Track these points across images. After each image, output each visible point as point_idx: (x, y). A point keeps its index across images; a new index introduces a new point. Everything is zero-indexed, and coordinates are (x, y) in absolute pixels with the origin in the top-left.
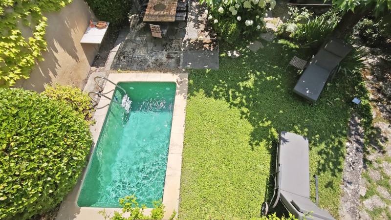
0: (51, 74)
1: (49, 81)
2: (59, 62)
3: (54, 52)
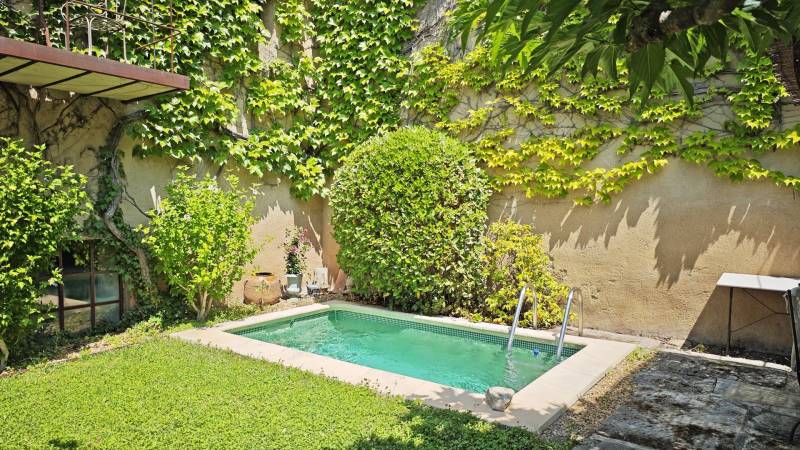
1: (560, 239)
2: (613, 238)
3: (624, 220)
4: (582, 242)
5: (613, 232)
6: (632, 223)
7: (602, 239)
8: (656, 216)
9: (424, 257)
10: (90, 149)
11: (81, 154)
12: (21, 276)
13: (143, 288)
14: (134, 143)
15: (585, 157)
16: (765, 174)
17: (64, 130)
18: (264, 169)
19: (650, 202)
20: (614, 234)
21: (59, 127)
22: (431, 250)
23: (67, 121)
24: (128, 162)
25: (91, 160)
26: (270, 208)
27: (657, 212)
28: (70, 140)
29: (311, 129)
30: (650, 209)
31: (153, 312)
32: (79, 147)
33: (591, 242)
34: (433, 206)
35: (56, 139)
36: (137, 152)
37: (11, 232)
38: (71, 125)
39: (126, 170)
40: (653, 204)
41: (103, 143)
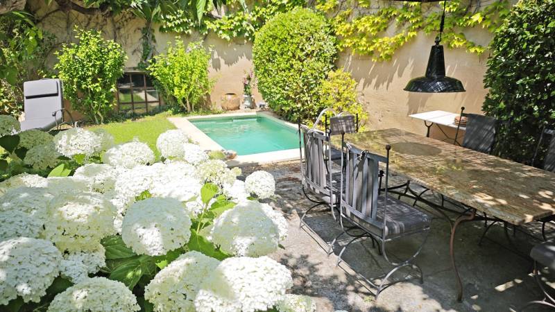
0: (374, 81)
1: (368, 82)
2: (390, 84)
3: (397, 72)
4: (377, 85)
5: (391, 80)
6: (400, 75)
7: (386, 84)
8: (411, 71)
9: (284, 89)
10: (139, 29)
11: (135, 31)
12: (97, 86)
13: (166, 97)
14: (160, 25)
15: (379, 30)
16: (461, 44)
17: (126, 21)
18: (231, 36)
19: (409, 61)
20: (391, 82)
21: (124, 19)
22: (288, 86)
23: (128, 16)
24: (157, 34)
25: (139, 35)
26: (239, 58)
27: (412, 68)
28: (130, 25)
29: (264, 9)
30: (409, 66)
31: (170, 108)
32: (134, 28)
33: (381, 86)
34: (289, 60)
35: (124, 25)
36: (161, 29)
37: (90, 69)
38: (130, 18)
39: (156, 38)
40: (411, 62)
41: (145, 26)
